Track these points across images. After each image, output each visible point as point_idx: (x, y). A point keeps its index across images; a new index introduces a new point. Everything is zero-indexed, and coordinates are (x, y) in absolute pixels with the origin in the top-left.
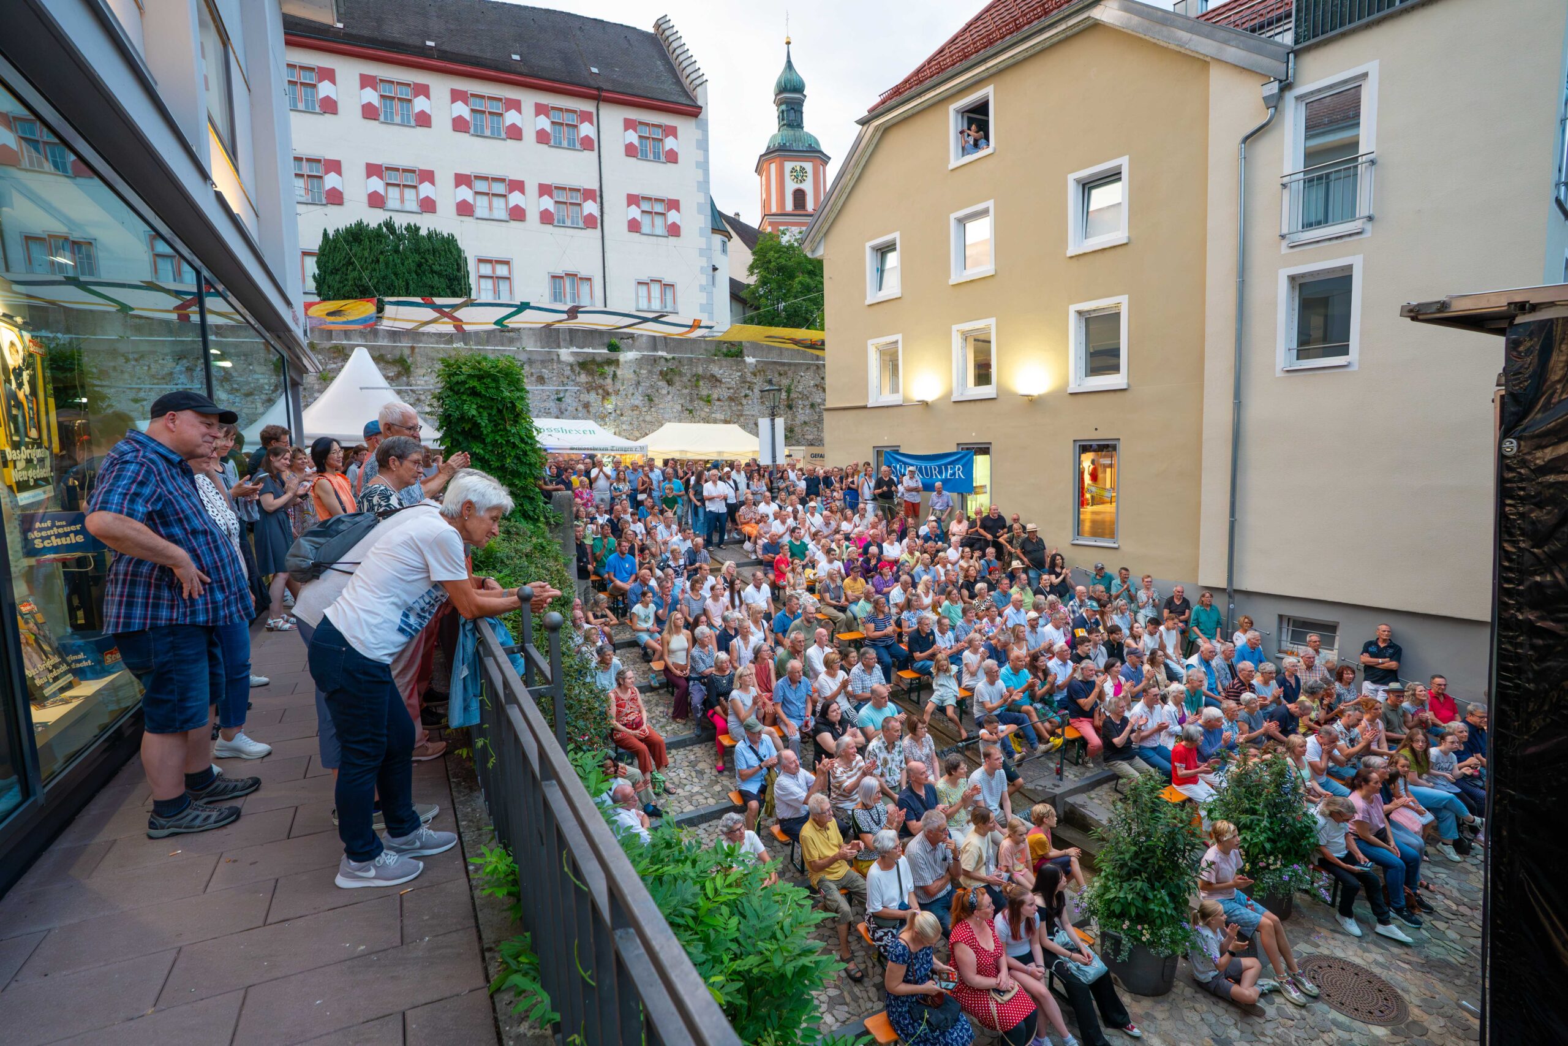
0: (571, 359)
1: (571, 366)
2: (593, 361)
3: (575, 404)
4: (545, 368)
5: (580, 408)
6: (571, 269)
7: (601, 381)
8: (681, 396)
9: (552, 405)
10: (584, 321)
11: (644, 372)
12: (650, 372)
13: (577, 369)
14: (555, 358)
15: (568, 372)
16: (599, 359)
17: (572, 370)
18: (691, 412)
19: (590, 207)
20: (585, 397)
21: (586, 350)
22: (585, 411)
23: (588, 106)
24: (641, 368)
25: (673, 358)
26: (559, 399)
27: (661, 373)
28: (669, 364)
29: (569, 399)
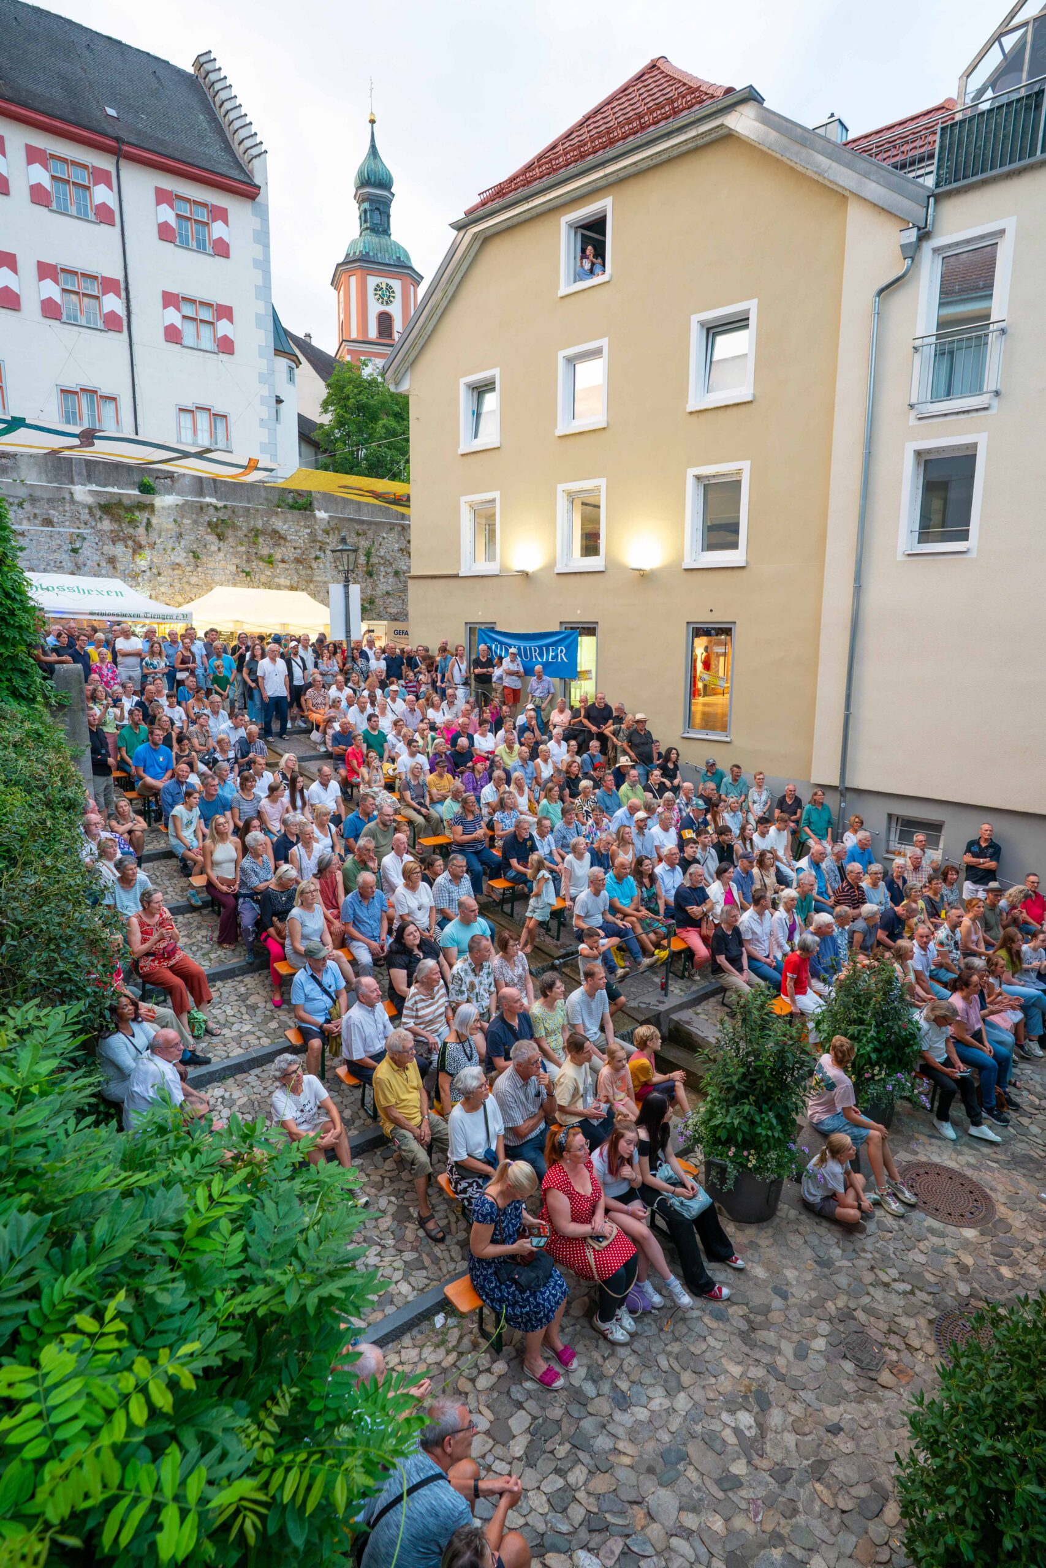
0: (90, 500)
1: (90, 508)
2: (120, 504)
3: (96, 558)
4: (54, 508)
5: (103, 564)
6: (88, 384)
7: (131, 531)
8: (236, 554)
9: (65, 557)
10: (102, 450)
11: (187, 521)
12: (195, 522)
13: (98, 513)
14: (67, 496)
15: (85, 515)
16: (126, 502)
17: (91, 513)
18: (248, 574)
19: (112, 303)
20: (110, 549)
21: (109, 489)
22: (109, 566)
23: (103, 162)
24: (183, 517)
25: (225, 507)
26: (75, 551)
27: (209, 524)
28: (220, 514)
29: (88, 551)
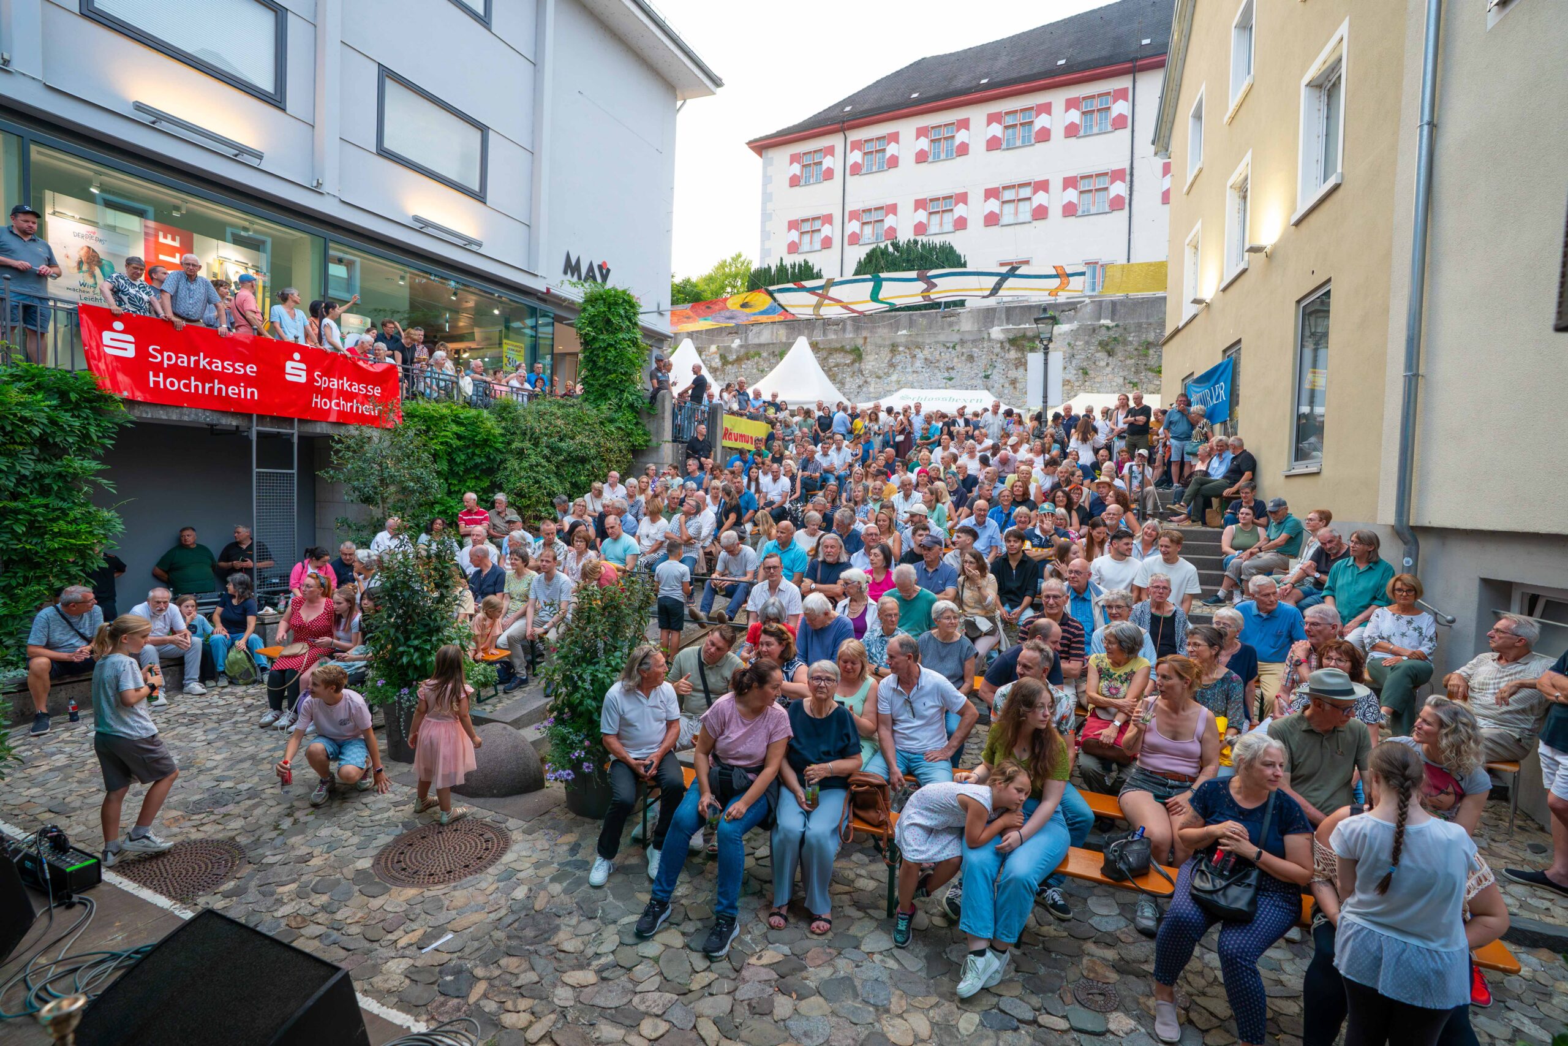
0: (1001, 337)
1: (1002, 343)
2: (1024, 337)
3: (1001, 381)
4: (976, 347)
5: (1007, 385)
8: (1124, 367)
9: (979, 382)
11: (1079, 343)
12: (1087, 343)
13: (1007, 346)
14: (986, 336)
15: (997, 349)
16: (1030, 334)
17: (1002, 347)
19: (1119, 188)
20: (1013, 374)
21: (1017, 326)
22: (1012, 386)
23: (1124, 82)
24: (1076, 340)
25: (1117, 326)
26: (987, 377)
27: (1100, 343)
28: (1111, 333)
29: (997, 377)
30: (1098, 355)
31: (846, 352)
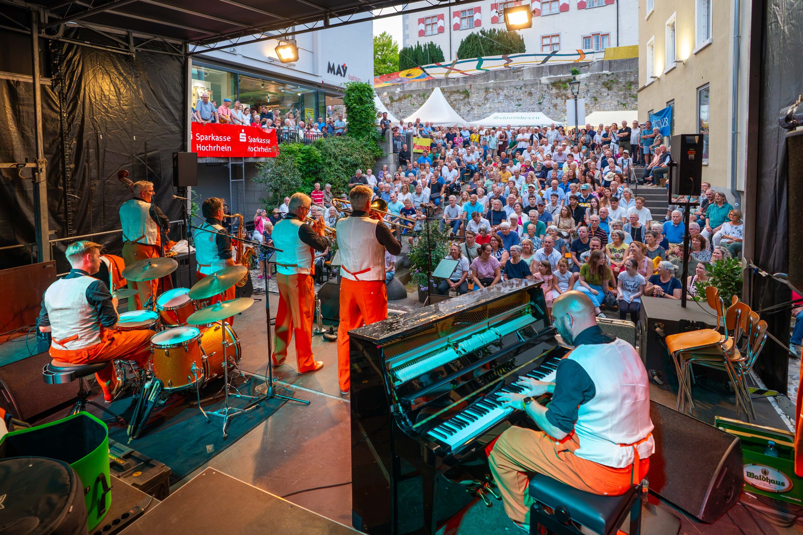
0: (547, 82)
1: (548, 85)
2: (560, 81)
3: (548, 105)
4: (533, 88)
5: (552, 107)
6: (595, 31)
7: (564, 92)
8: (617, 96)
9: (536, 106)
10: (554, 61)
11: (592, 84)
12: (596, 83)
13: (551, 87)
14: (538, 82)
15: (545, 88)
16: (563, 80)
17: (548, 87)
18: (624, 105)
20: (555, 101)
21: (559, 76)
22: (554, 108)
24: (590, 82)
25: (613, 74)
26: (540, 103)
27: (603, 83)
28: (610, 78)
29: (545, 103)
30: (603, 90)
31: (460, 93)
